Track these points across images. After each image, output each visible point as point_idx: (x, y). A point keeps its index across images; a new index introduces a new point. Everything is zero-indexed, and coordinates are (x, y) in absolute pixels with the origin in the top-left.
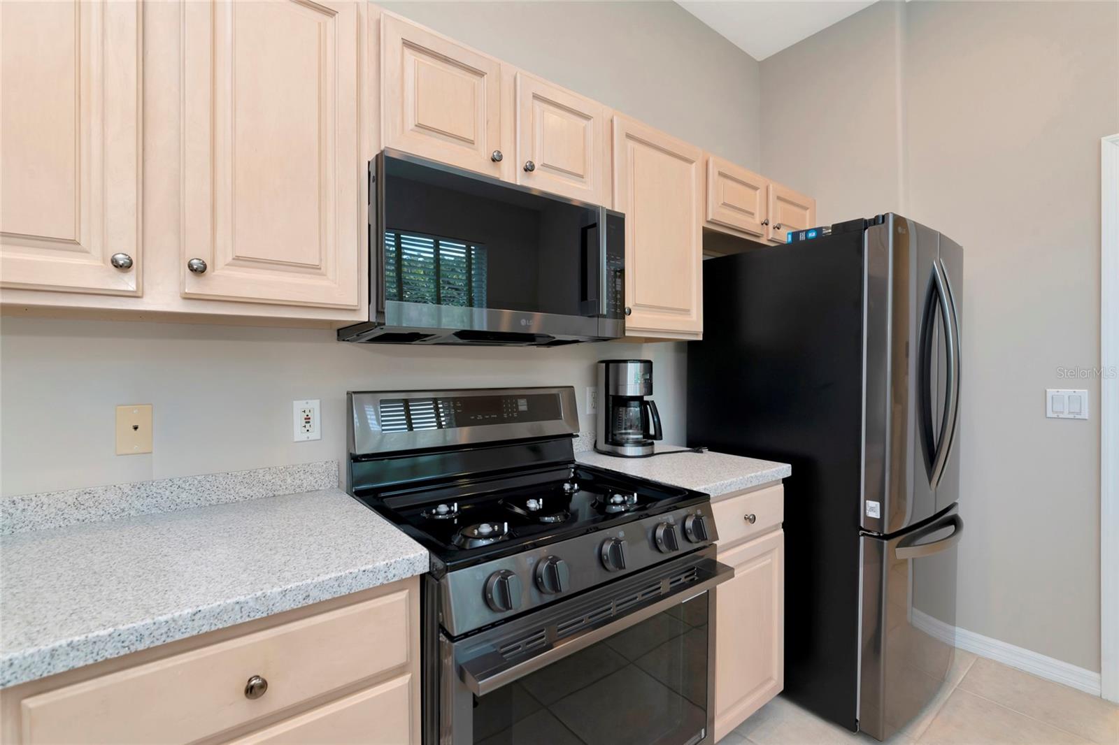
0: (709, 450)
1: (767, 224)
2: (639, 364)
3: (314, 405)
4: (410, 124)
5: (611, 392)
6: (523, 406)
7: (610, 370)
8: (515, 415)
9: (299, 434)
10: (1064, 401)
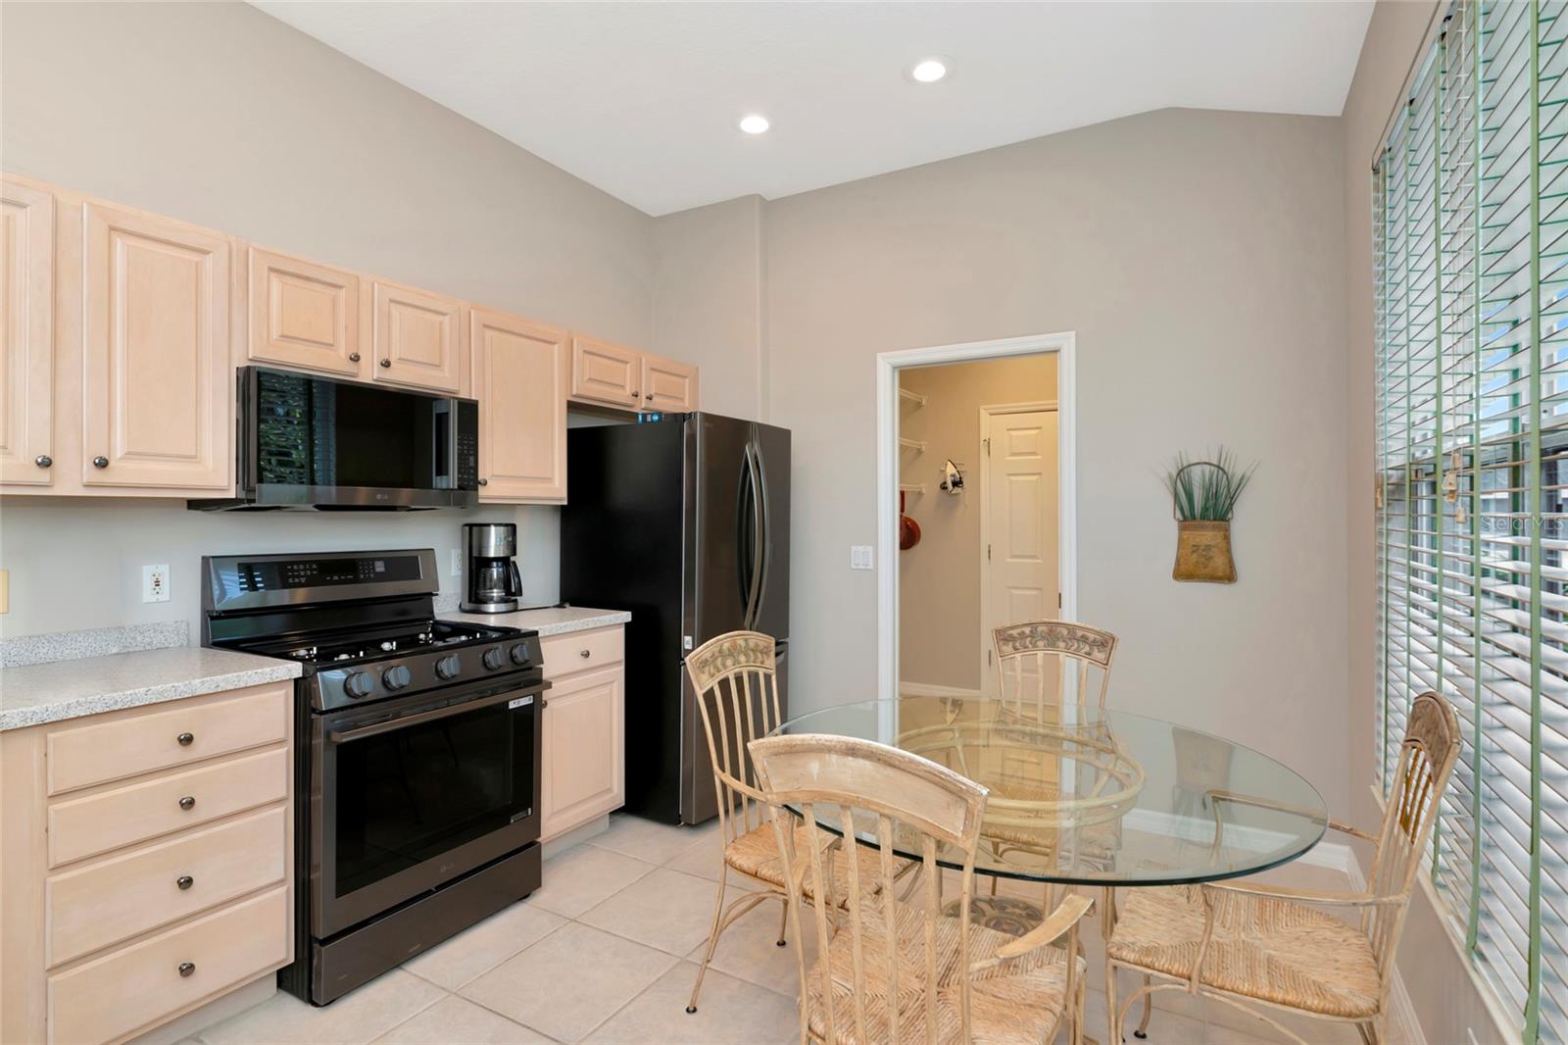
0: (572, 605)
1: (636, 396)
2: (502, 528)
3: (163, 570)
4: (275, 335)
5: (475, 554)
6: (380, 567)
7: (474, 534)
8: (372, 576)
9: (148, 594)
10: (860, 555)
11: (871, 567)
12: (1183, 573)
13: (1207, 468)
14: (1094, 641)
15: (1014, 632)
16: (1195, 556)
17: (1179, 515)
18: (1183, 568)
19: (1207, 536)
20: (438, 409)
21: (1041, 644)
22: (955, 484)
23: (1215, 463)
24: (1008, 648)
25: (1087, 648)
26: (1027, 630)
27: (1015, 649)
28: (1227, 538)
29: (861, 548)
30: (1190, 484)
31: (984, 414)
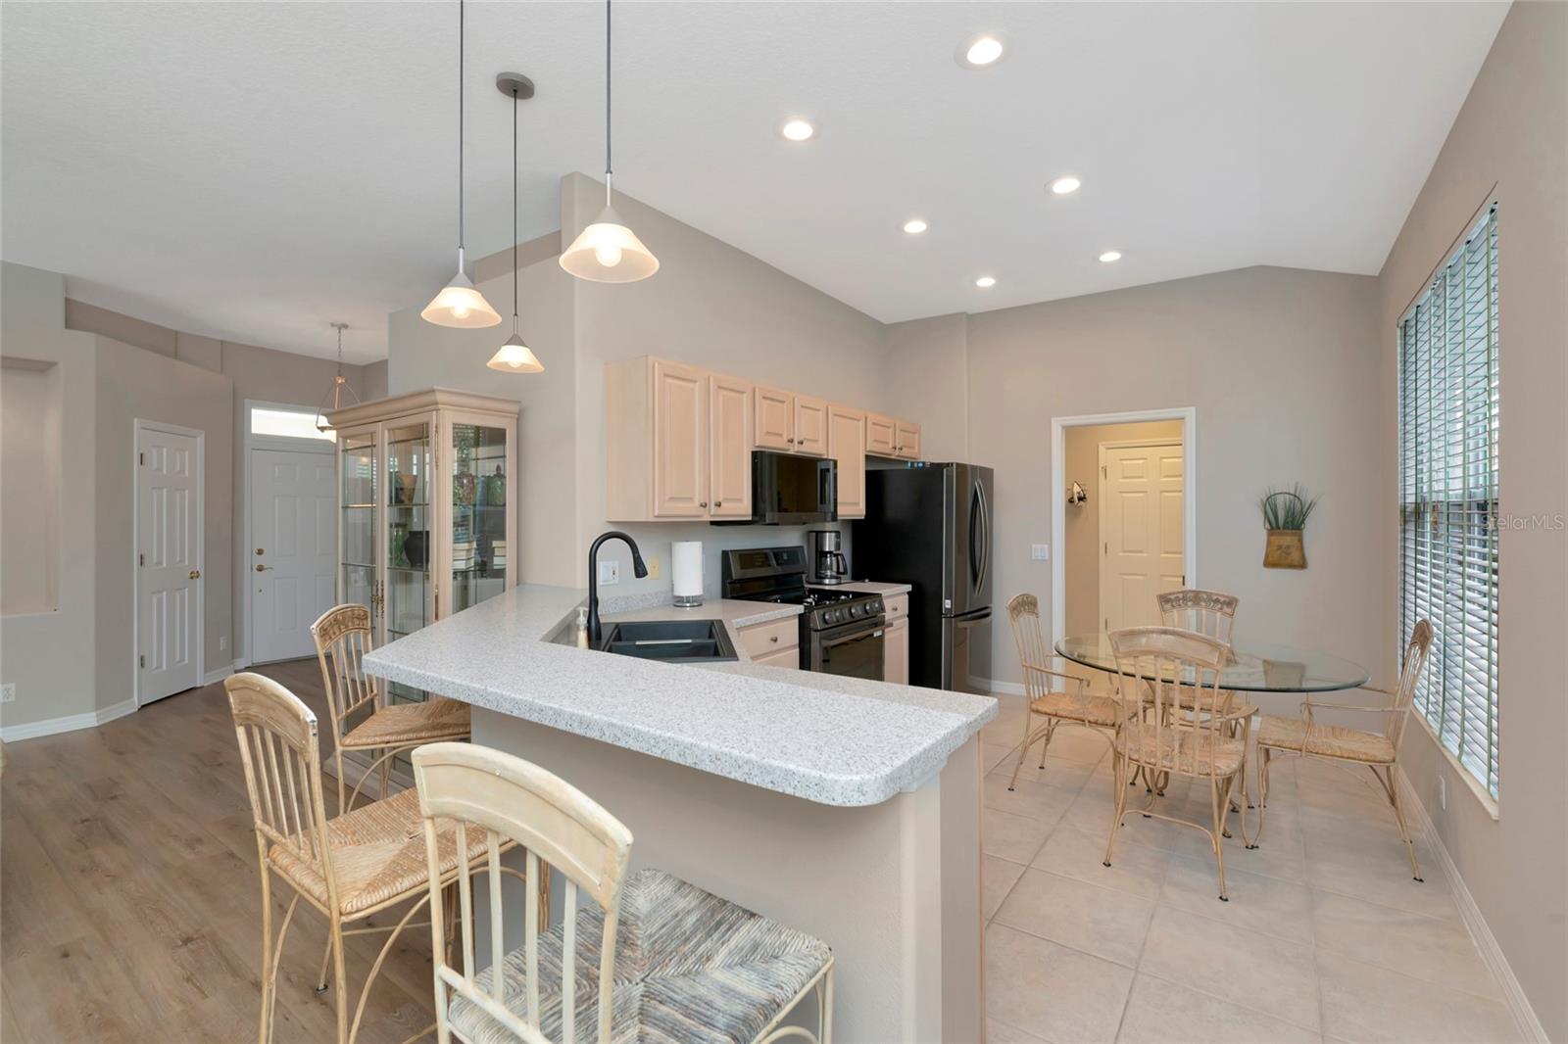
0: (869, 580)
1: (895, 448)
2: (833, 534)
4: (764, 432)
5: (819, 549)
6: (786, 556)
7: (818, 537)
10: (1039, 550)
11: (1047, 558)
12: (1269, 563)
13: (1287, 496)
14: (1224, 602)
15: (1173, 597)
16: (1279, 552)
17: (1268, 526)
18: (1270, 559)
19: (1287, 540)
20: (821, 466)
21: (1189, 603)
22: (1081, 499)
23: (1292, 492)
24: (1168, 606)
25: (1220, 606)
26: (1181, 596)
27: (1173, 606)
28: (1301, 541)
29: (1039, 546)
30: (1276, 506)
31: (1102, 449)
